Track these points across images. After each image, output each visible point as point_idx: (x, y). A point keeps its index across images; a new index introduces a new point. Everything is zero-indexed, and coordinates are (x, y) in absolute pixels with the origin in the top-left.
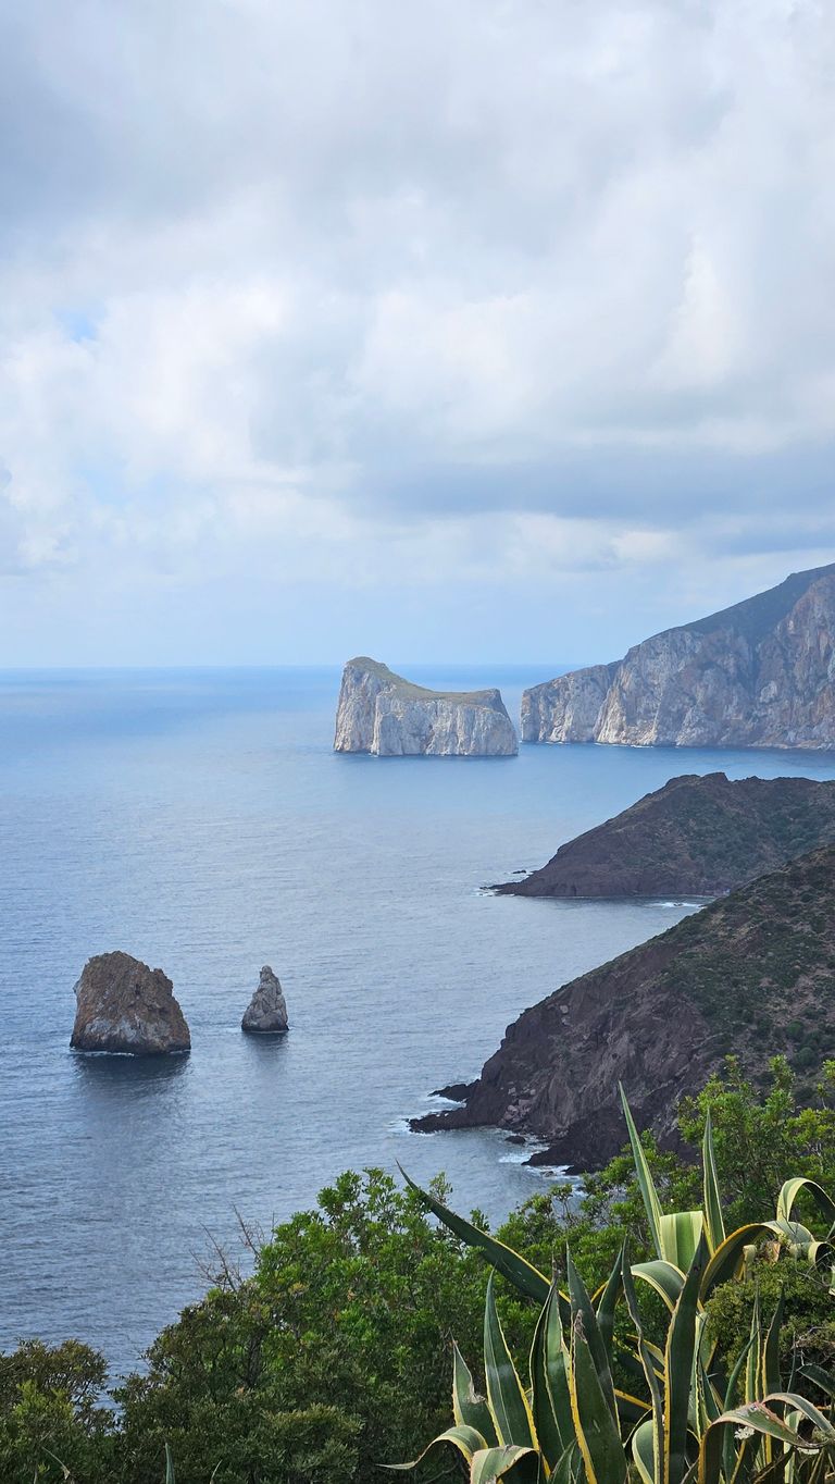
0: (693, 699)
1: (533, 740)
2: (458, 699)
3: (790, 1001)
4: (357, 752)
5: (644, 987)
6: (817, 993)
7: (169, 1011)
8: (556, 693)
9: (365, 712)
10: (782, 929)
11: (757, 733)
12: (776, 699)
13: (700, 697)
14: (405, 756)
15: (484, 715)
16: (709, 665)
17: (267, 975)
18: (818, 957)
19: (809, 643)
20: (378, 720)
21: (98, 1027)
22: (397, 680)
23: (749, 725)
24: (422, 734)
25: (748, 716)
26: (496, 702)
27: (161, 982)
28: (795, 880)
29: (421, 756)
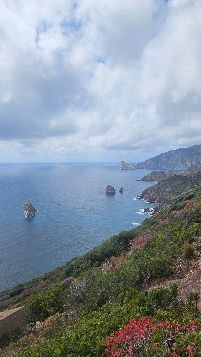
0: (152, 165)
1: (137, 168)
2: (131, 165)
3: (168, 189)
4: (122, 169)
5: (155, 188)
6: (170, 189)
7: (114, 190)
8: (140, 164)
9: (123, 166)
10: (167, 183)
11: (158, 168)
12: (160, 165)
13: (153, 164)
14: (126, 170)
15: (133, 166)
16: (154, 162)
17: (121, 187)
18: (170, 186)
19: (163, 160)
20: (124, 167)
21: (108, 191)
22: (126, 163)
23: (158, 167)
24: (128, 168)
25: (157, 166)
26: (135, 165)
27: (113, 188)
28: (168, 179)
29: (128, 170)
